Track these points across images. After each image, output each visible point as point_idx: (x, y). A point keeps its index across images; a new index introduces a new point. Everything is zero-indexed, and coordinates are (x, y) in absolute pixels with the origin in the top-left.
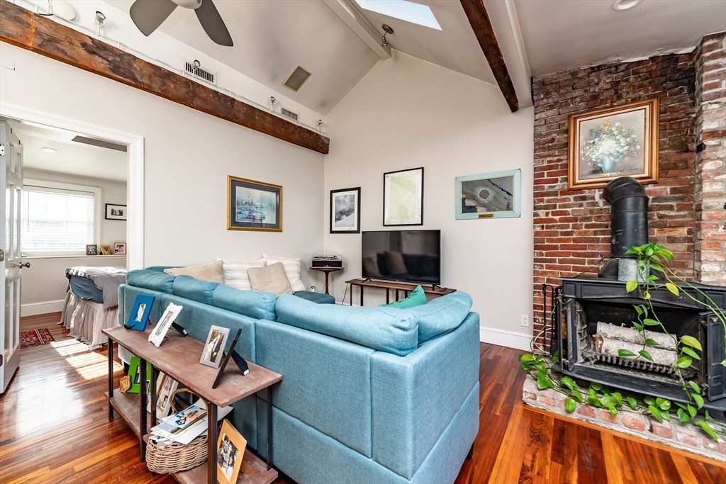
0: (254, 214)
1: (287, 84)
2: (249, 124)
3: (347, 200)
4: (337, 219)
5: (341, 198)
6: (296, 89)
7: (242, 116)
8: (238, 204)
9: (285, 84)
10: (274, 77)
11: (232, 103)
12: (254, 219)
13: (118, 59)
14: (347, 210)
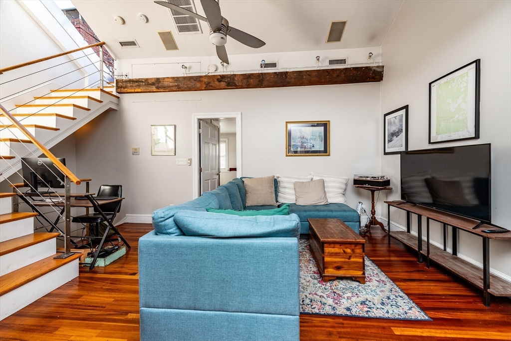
0: (305, 145)
1: (329, 40)
2: (298, 84)
3: (397, 121)
4: (390, 141)
5: (392, 120)
6: (338, 39)
7: (293, 80)
8: (293, 139)
9: (328, 41)
10: (317, 42)
11: (286, 75)
12: (305, 148)
13: (229, 79)
14: (397, 130)
